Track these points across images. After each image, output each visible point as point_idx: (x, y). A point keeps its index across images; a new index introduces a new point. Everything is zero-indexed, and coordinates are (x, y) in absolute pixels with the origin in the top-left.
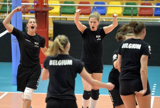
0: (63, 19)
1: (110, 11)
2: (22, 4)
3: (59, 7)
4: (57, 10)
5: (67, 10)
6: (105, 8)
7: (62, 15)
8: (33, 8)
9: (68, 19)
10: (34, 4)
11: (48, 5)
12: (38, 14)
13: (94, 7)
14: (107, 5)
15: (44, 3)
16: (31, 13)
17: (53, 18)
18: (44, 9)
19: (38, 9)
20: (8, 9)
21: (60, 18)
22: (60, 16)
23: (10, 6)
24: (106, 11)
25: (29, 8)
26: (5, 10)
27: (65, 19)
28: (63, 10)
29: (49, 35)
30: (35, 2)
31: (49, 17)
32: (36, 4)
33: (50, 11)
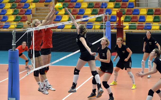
0: (130, 32)
1: (153, 28)
2: (111, 24)
3: (128, 26)
4: (127, 27)
5: (132, 27)
6: (150, 26)
7: (130, 30)
8: (116, 26)
9: (133, 32)
10: (116, 25)
11: (123, 25)
12: (118, 29)
13: (145, 26)
14: (151, 25)
15: (121, 24)
16: (115, 29)
17: (125, 31)
18: (121, 27)
19: (118, 27)
20: (104, 27)
21: (129, 31)
22: (129, 30)
23: (105, 26)
24: (151, 27)
25: (114, 27)
26: (102, 28)
27: (131, 32)
28: (130, 27)
29: (124, 40)
30: (117, 24)
31: (124, 31)
32: (117, 25)
33: (124, 28)
